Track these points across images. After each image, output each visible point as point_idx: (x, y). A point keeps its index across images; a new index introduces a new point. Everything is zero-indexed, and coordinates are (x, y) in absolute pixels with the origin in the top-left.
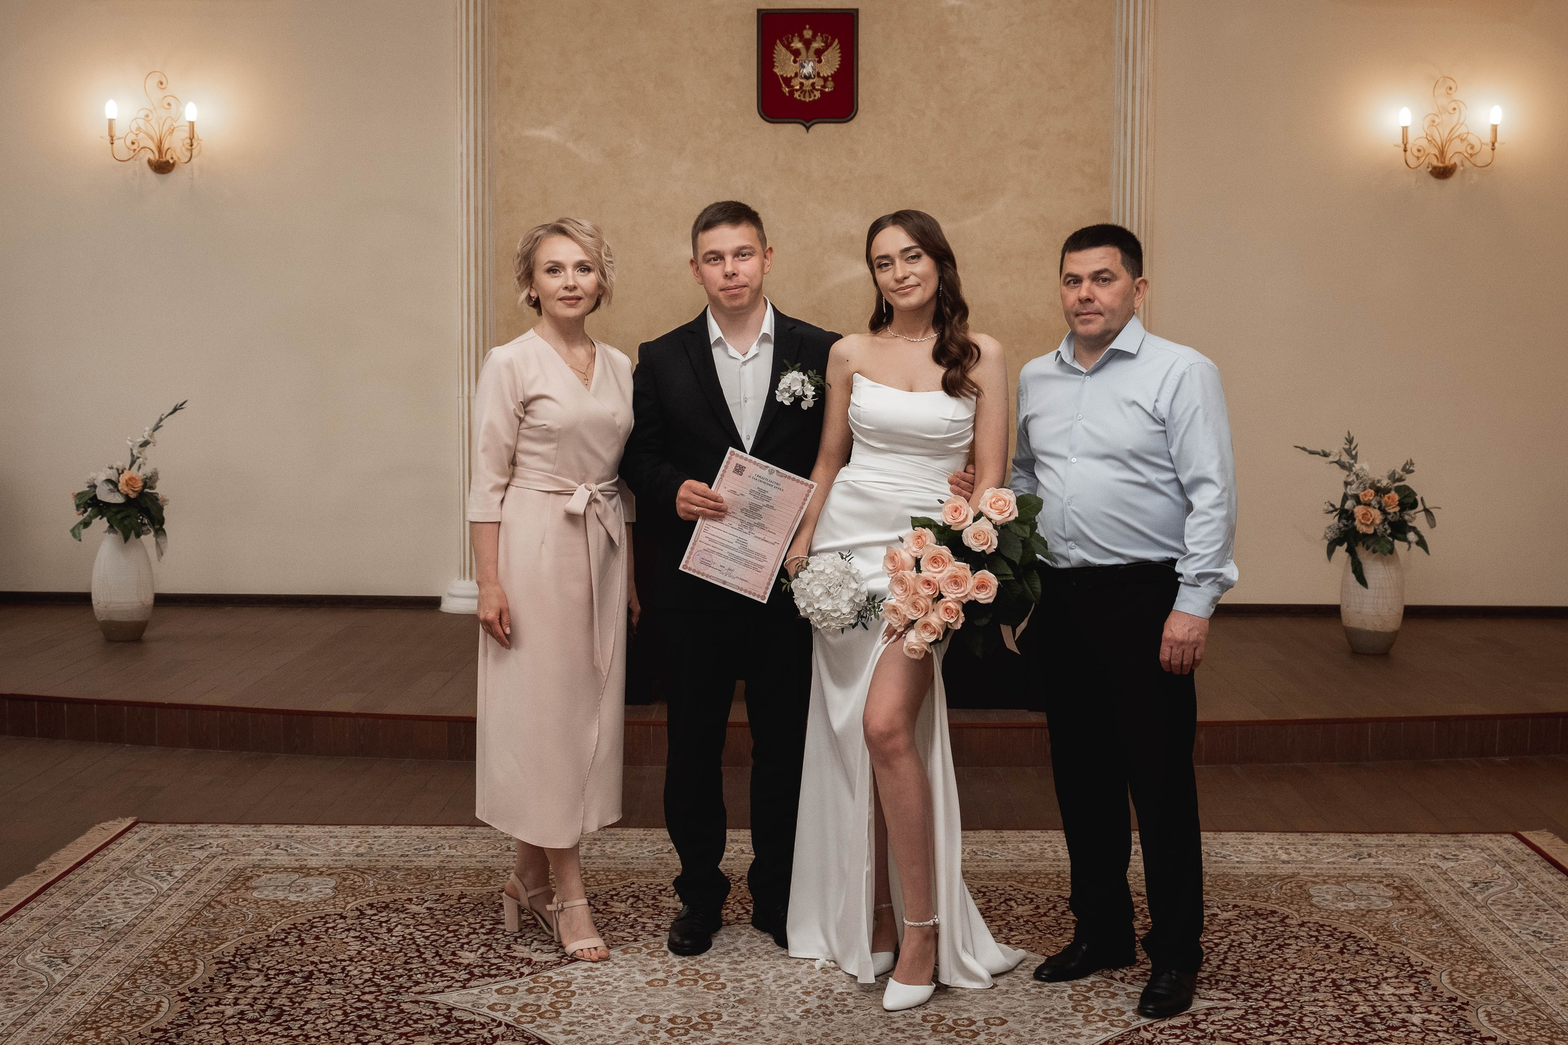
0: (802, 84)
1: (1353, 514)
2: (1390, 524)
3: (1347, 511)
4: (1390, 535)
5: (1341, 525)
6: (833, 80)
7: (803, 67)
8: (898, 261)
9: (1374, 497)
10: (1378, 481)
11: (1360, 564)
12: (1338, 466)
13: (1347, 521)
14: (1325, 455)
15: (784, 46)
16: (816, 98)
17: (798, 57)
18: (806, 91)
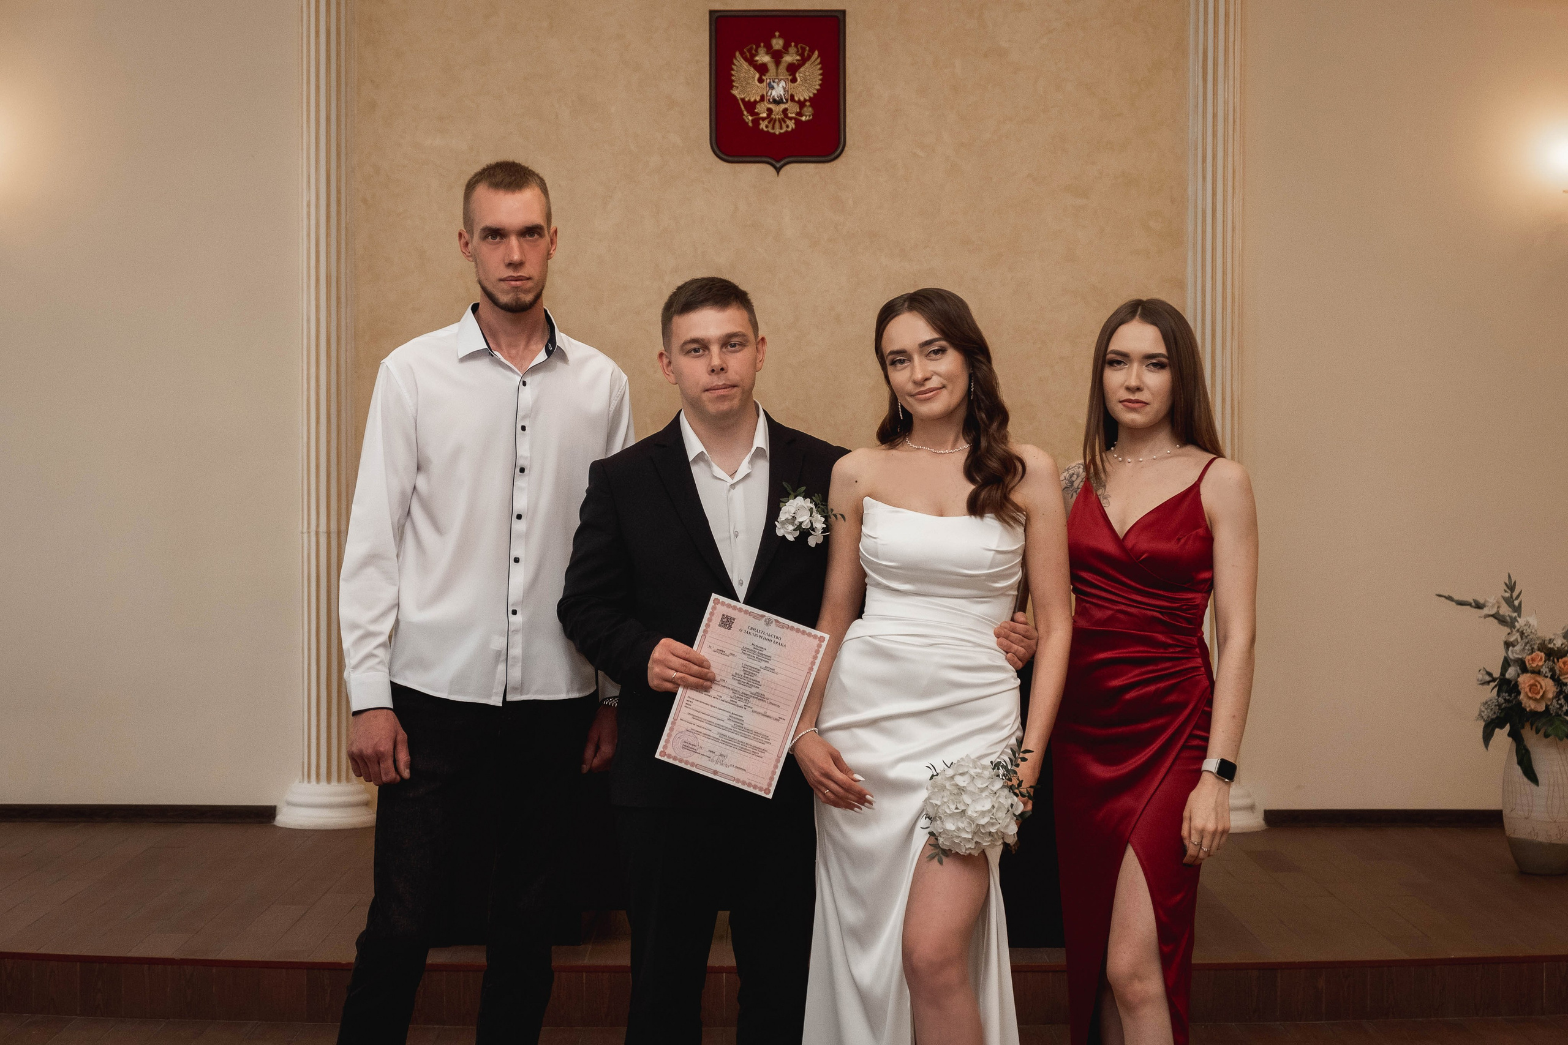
0: (770, 111)
1: (1516, 685)
3: (1509, 681)
5: (1501, 700)
6: (811, 106)
7: (772, 88)
8: (916, 358)
9: (1545, 662)
10: (1551, 641)
11: (1527, 752)
12: (1496, 621)
13: (1510, 695)
14: (1479, 606)
15: (746, 59)
16: (790, 129)
17: (765, 75)
18: (775, 120)
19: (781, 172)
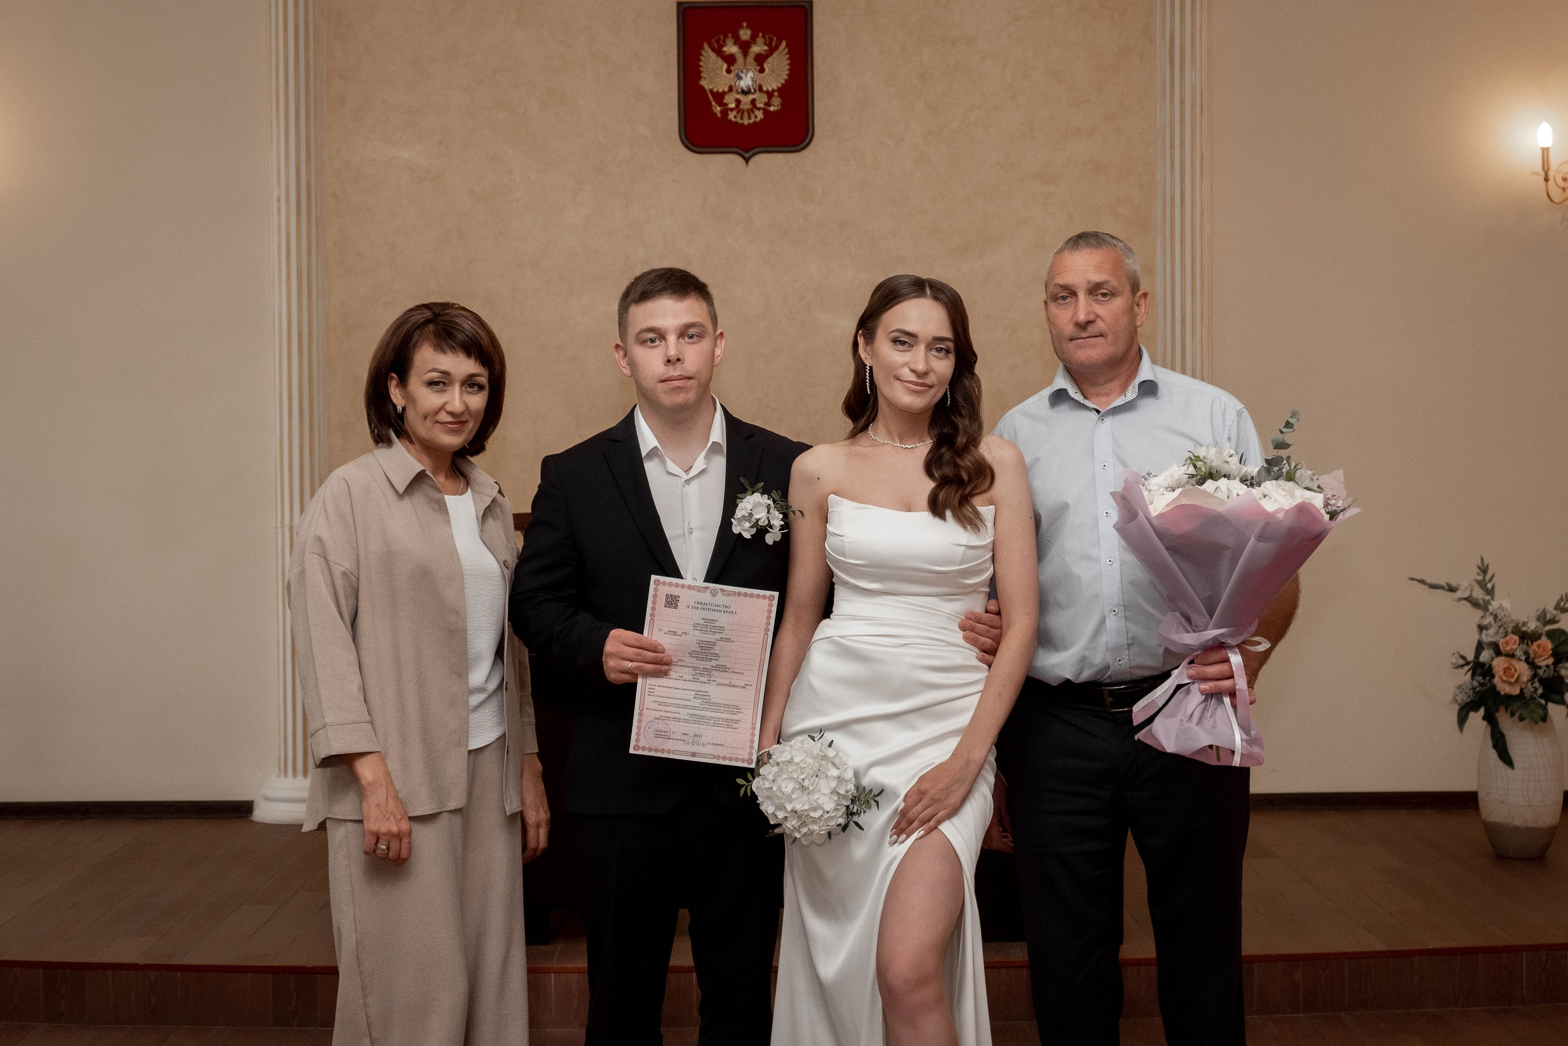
0: (738, 102)
1: (1490, 668)
2: (1541, 681)
3: (1483, 665)
4: (1542, 696)
5: (1475, 684)
6: (780, 96)
7: (740, 78)
9: (1519, 644)
10: (1524, 624)
11: (1502, 735)
12: (1468, 604)
13: (1484, 678)
14: (1451, 589)
15: (713, 50)
16: (758, 120)
17: (733, 65)
18: (743, 112)
19: (751, 162)
